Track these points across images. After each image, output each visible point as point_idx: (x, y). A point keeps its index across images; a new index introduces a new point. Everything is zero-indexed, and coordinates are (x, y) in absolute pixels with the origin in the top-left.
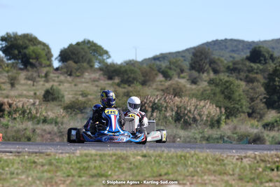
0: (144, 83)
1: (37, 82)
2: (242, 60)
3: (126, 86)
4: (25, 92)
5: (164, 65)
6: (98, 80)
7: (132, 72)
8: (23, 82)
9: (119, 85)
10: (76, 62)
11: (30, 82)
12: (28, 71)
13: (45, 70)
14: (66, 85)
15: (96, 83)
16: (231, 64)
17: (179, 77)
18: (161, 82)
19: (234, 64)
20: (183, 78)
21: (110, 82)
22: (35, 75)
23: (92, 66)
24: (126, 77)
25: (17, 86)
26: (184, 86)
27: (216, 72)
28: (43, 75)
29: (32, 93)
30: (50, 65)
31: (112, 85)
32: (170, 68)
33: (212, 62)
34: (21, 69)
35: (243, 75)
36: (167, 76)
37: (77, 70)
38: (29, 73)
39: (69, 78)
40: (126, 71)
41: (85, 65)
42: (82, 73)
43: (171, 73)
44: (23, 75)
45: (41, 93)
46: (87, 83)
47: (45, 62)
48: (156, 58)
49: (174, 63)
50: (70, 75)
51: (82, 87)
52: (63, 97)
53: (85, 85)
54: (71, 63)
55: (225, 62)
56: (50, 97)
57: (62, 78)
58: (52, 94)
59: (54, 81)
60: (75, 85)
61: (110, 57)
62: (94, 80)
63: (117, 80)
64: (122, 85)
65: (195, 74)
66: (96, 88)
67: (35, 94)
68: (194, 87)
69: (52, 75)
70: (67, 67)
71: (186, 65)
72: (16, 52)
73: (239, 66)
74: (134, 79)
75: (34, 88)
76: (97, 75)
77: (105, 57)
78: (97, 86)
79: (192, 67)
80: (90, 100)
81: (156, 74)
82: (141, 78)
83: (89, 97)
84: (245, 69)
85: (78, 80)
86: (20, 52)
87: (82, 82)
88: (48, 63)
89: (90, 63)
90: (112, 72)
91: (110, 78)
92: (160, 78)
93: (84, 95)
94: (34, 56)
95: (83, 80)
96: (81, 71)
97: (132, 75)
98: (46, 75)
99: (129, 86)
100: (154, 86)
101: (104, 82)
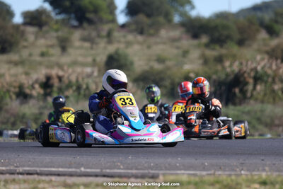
0: (241, 43)
1: (97, 44)
3: (217, 47)
4: (80, 59)
5: (267, 17)
6: (179, 39)
7: (225, 27)
8: (77, 43)
9: (207, 46)
10: (149, 16)
11: (87, 45)
12: (84, 29)
13: (106, 28)
14: (136, 47)
15: (177, 44)
18: (264, 40)
21: (195, 42)
22: (94, 34)
23: (170, 21)
24: (216, 35)
25: (70, 50)
28: (104, 33)
29: (90, 59)
30: (114, 21)
31: (199, 46)
32: (276, 22)
34: (75, 27)
36: (272, 32)
37: (151, 26)
38: (86, 33)
39: (140, 38)
40: (216, 28)
41: (161, 19)
42: (157, 31)
43: (277, 27)
44: (77, 34)
45: (102, 58)
46: (164, 43)
47: (106, 16)
48: (256, 8)
49: (281, 15)
50: (141, 32)
51: (158, 49)
52: (132, 63)
53: (161, 47)
54: (142, 17)
56: (115, 64)
57: (130, 37)
58: (118, 60)
59: (119, 42)
60: (149, 47)
61: (193, 7)
62: (174, 40)
63: (205, 39)
64: (212, 46)
66: (175, 51)
67: (94, 60)
69: (116, 34)
70: (137, 23)
72: (67, 4)
74: (229, 37)
75: (93, 52)
76: (176, 33)
77: (187, 8)
78: (178, 48)
80: (168, 68)
81: (258, 31)
82: (237, 36)
83: (169, 63)
85: (152, 40)
86: (72, 3)
87: (157, 43)
88: (110, 17)
89: (168, 17)
90: (197, 28)
91: (195, 36)
92: (263, 35)
93: (160, 60)
94: (91, 8)
95: (158, 40)
96: (156, 27)
97: (225, 33)
98: (109, 34)
99: (221, 46)
100: (255, 46)
101: (187, 42)
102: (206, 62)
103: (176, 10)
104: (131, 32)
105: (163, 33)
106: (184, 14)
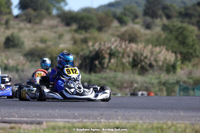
0: (100, 29)
2: (194, 5)
3: (83, 32)
5: (119, 11)
6: (56, 27)
7: (89, 18)
9: (76, 31)
10: (35, 10)
13: (5, 18)
14: (26, 32)
15: (55, 30)
16: (183, 10)
17: (134, 23)
18: (116, 27)
19: (186, 9)
20: (137, 23)
21: (68, 28)
23: (50, 14)
24: (83, 23)
26: (139, 32)
27: (169, 17)
28: (3, 22)
30: (10, 13)
31: (70, 31)
32: (125, 15)
33: (165, 8)
35: (194, 20)
36: (121, 21)
37: (36, 17)
39: (28, 25)
40: (82, 19)
41: (43, 12)
42: (41, 20)
43: (125, 18)
45: (2, 39)
46: (45, 29)
47: (4, 10)
48: (110, 5)
49: (129, 10)
50: (30, 22)
51: (42, 33)
52: (23, 43)
53: (43, 31)
54: (30, 11)
55: (177, 8)
56: (11, 43)
57: (22, 25)
58: (13, 41)
59: (14, 28)
60: (35, 32)
61: (66, 4)
62: (52, 27)
63: (74, 27)
64: (80, 31)
65: (149, 19)
66: (53, 35)
68: (148, 32)
69: (12, 22)
70: (26, 15)
71: (140, 11)
73: (191, 12)
74: (91, 25)
76: (54, 22)
77: (62, 4)
78: (55, 32)
79: (146, 13)
80: (48, 47)
81: (112, 21)
82: (97, 24)
83: (49, 43)
84: (197, 14)
85: (37, 27)
87: (40, 29)
88: (8, 11)
89: (48, 11)
90: (69, 19)
91: (68, 24)
92: (116, 24)
93: (43, 41)
95: (42, 27)
96: (40, 18)
97: (89, 22)
98: (7, 23)
99: (86, 31)
100: (110, 31)
101: (62, 29)
102: (75, 42)
103: (54, 6)
104: (22, 21)
105: (45, 22)
106: (59, 9)
